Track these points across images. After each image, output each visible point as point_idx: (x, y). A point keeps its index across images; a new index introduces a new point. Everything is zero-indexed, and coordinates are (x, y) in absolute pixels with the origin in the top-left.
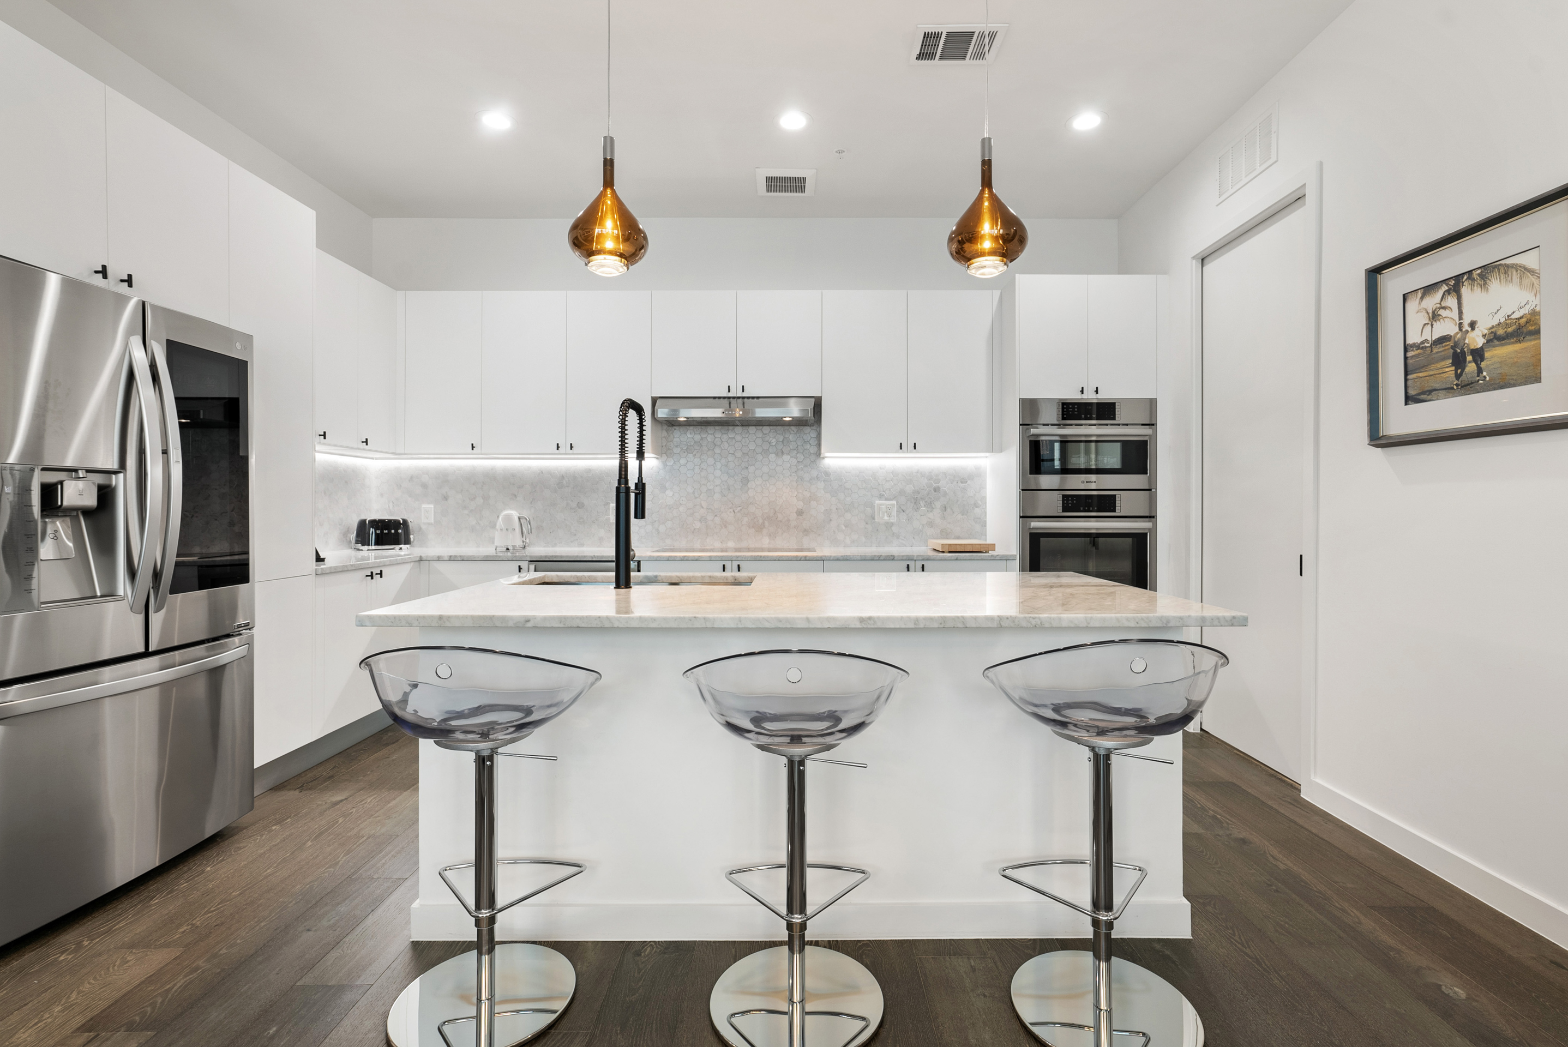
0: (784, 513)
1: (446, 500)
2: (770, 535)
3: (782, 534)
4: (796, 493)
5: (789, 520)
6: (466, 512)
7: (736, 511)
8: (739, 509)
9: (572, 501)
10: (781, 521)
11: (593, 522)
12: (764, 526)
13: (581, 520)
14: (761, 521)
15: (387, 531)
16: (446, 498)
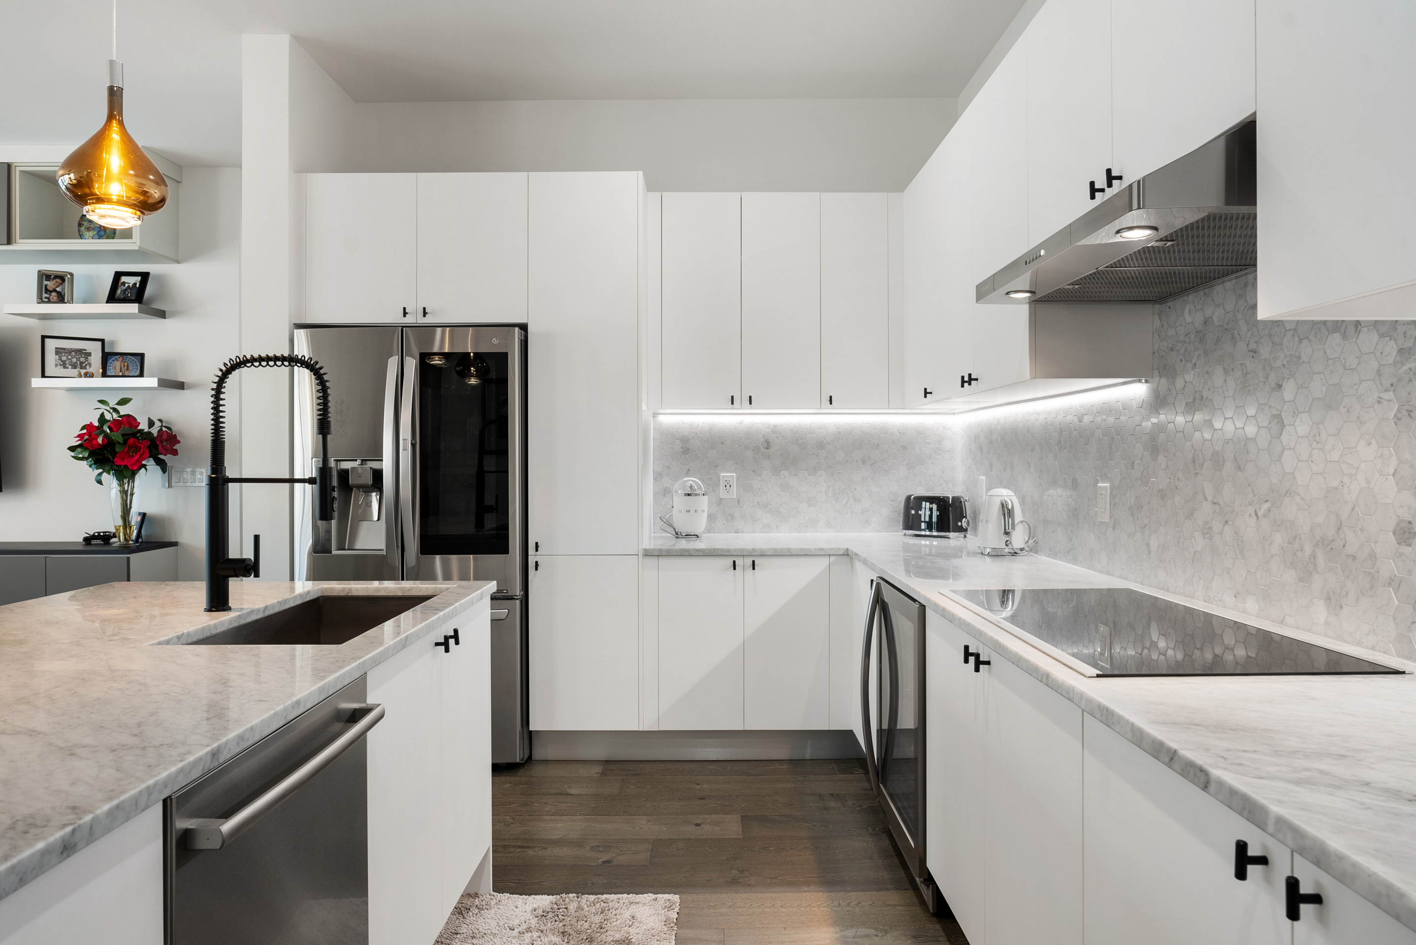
0: (1362, 530)
2: (1328, 599)
3: (1358, 599)
4: (1394, 462)
5: (1373, 556)
7: (1260, 513)
8: (1265, 506)
9: (1068, 476)
10: (1354, 558)
11: (1085, 517)
12: (1315, 566)
14: (1308, 549)
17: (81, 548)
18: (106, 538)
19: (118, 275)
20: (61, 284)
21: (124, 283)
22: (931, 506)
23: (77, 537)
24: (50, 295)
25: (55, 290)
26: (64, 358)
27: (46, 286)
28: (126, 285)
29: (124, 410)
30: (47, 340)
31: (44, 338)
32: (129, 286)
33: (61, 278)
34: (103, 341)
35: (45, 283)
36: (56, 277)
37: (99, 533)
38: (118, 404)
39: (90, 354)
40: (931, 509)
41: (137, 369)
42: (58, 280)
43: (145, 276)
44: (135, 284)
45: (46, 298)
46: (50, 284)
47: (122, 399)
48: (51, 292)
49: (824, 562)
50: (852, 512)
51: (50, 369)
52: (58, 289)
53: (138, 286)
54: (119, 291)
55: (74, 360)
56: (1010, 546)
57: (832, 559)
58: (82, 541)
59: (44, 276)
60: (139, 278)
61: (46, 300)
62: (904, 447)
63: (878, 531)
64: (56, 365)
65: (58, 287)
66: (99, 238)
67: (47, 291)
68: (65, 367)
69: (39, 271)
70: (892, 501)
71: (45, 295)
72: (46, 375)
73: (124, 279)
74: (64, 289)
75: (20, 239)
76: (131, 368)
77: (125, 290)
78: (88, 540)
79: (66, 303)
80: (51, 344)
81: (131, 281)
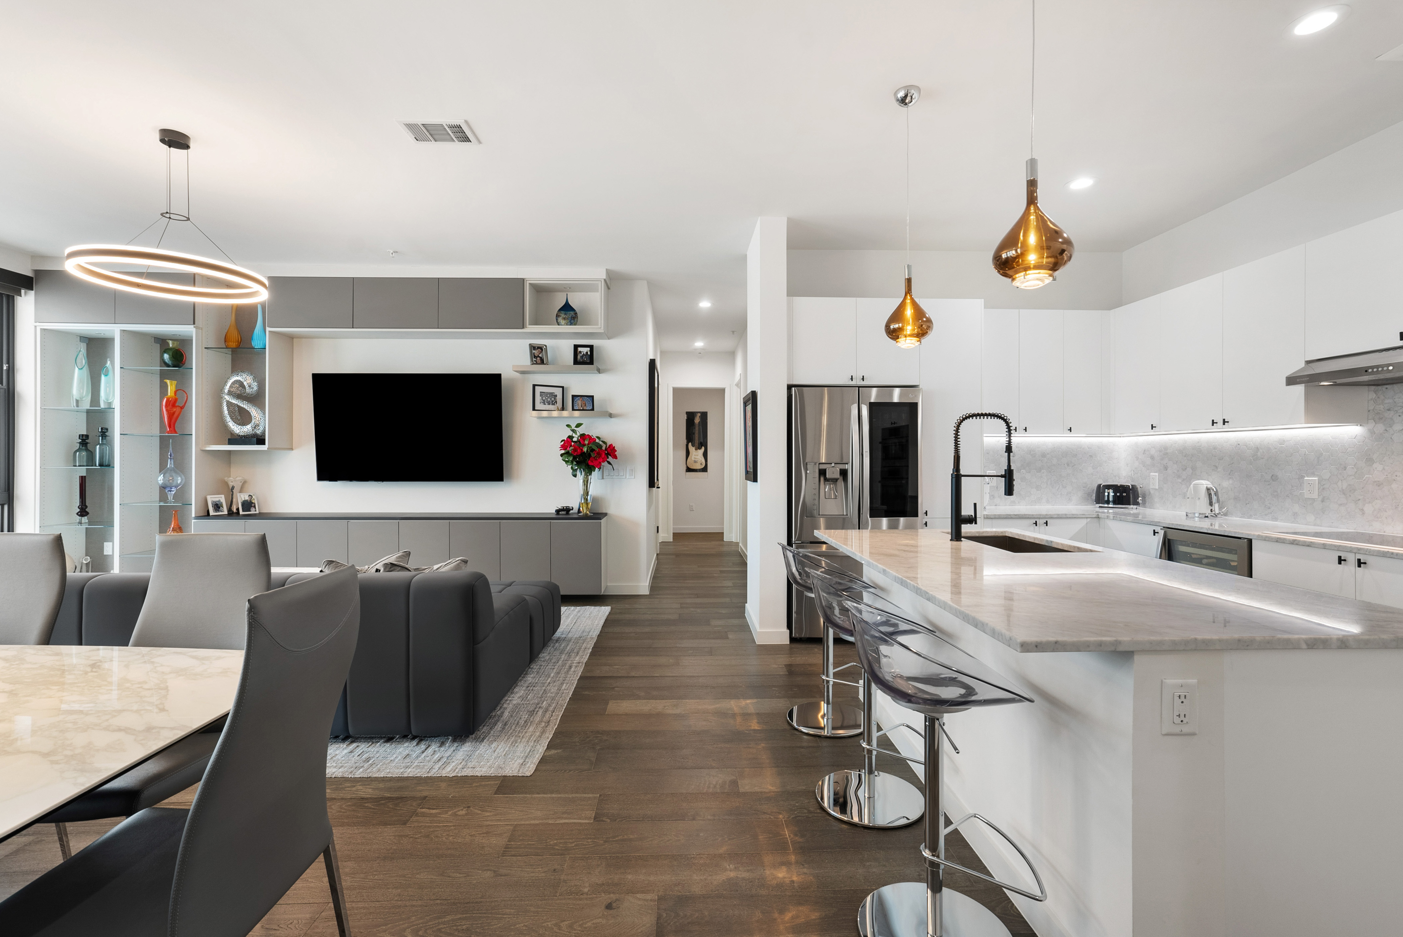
1: (1167, 470)
6: (1180, 480)
9: (1266, 473)
11: (1287, 496)
13: (1275, 494)
15: (1125, 494)
16: (1166, 468)
17: (554, 516)
18: (567, 510)
19: (576, 347)
20: (541, 352)
21: (580, 352)
22: (1108, 491)
23: (551, 510)
24: (536, 359)
25: (538, 356)
26: (544, 398)
27: (534, 353)
28: (582, 353)
29: (580, 431)
30: (536, 387)
31: (534, 386)
32: (584, 354)
33: (540, 348)
34: (563, 387)
35: (533, 351)
36: (539, 348)
37: (563, 507)
38: (576, 427)
39: (556, 396)
40: (1109, 493)
41: (590, 405)
42: (539, 350)
43: (591, 347)
44: (587, 353)
45: (535, 361)
46: (536, 352)
47: (578, 424)
48: (537, 357)
49: (1084, 521)
50: (1061, 494)
51: (538, 406)
52: (540, 355)
53: (589, 353)
54: (579, 357)
55: (549, 400)
56: (1214, 512)
57: (1089, 520)
58: (554, 512)
59: (533, 347)
60: (589, 349)
61: (535, 362)
62: (1091, 456)
63: (1076, 505)
64: (540, 403)
65: (540, 354)
66: (570, 325)
67: (535, 357)
68: (544, 404)
69: (530, 344)
70: (1084, 487)
71: (534, 359)
72: (536, 409)
73: (580, 349)
74: (543, 355)
75: (529, 325)
76: (587, 405)
77: (582, 356)
78: (558, 511)
79: (545, 364)
80: (538, 390)
81: (585, 350)
